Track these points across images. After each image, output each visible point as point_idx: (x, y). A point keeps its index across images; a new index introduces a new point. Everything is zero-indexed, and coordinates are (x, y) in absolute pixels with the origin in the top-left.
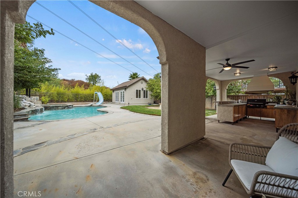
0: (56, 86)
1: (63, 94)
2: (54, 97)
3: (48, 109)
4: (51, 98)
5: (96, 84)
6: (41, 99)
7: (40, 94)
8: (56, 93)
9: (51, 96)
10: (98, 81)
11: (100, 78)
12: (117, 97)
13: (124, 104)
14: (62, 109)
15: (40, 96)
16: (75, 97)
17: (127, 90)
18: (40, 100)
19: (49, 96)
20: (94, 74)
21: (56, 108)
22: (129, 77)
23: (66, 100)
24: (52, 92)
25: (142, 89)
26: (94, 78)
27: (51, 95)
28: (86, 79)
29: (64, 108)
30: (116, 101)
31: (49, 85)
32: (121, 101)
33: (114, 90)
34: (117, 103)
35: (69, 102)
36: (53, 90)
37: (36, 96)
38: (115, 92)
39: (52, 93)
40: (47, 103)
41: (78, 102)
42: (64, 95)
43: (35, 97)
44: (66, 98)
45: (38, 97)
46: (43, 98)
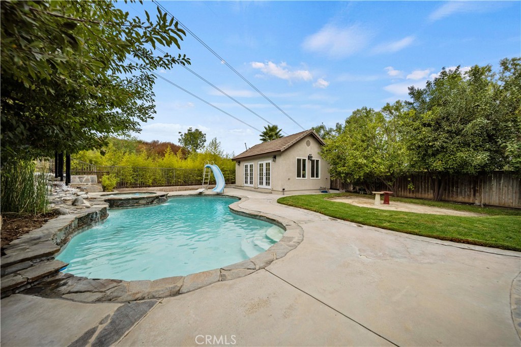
0: (130, 152)
1: (144, 169)
2: (126, 176)
3: (118, 207)
4: (122, 177)
5: (197, 150)
6: (101, 180)
7: (99, 170)
8: (131, 166)
9: (121, 174)
10: (201, 144)
11: (205, 137)
12: (249, 174)
13: (270, 191)
14: (147, 204)
15: (100, 175)
16: (166, 176)
17: (279, 160)
18: (99, 182)
19: (117, 175)
20: (193, 130)
21: (135, 202)
22: (261, 136)
23: (151, 181)
24: (122, 164)
25: (310, 157)
26: (194, 138)
27: (120, 171)
28: (180, 140)
29: (152, 202)
30: (246, 182)
31: (115, 151)
32: (261, 183)
33: (239, 160)
34: (249, 188)
35: (155, 186)
36: (124, 160)
37: (90, 173)
38: (243, 164)
39: (123, 168)
40: (114, 188)
41: (173, 186)
42: (145, 171)
43: (89, 177)
44: (150, 177)
45: (95, 177)
46: (105, 177)
